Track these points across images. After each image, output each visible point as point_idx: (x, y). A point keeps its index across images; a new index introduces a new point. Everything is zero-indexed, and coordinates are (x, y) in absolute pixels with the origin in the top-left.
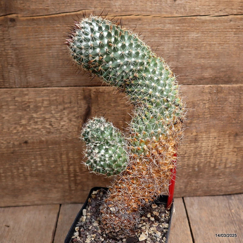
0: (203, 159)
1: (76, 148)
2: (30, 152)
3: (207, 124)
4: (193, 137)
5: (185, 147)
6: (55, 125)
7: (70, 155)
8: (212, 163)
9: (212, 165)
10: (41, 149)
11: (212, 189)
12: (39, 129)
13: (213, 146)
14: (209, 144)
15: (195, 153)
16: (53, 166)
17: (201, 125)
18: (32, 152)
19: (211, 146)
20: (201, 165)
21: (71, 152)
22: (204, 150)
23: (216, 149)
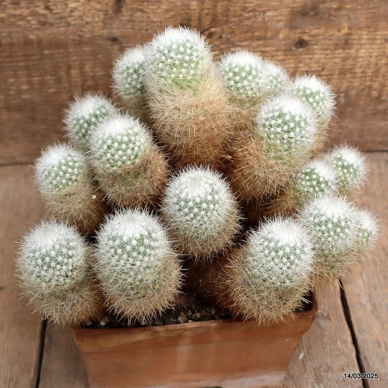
0: (356, 82)
1: (100, 56)
2: (4, 62)
3: (372, 11)
4: (342, 38)
5: (323, 56)
6: (57, 9)
7: (87, 68)
8: (375, 90)
9: (375, 94)
10: (27, 57)
11: (369, 138)
12: (22, 18)
13: (382, 55)
14: (372, 52)
15: (343, 69)
16: (52, 90)
17: (361, 14)
18: (9, 62)
19: (376, 57)
20: (353, 93)
21: (90, 62)
22: (362, 63)
23: (385, 62)
